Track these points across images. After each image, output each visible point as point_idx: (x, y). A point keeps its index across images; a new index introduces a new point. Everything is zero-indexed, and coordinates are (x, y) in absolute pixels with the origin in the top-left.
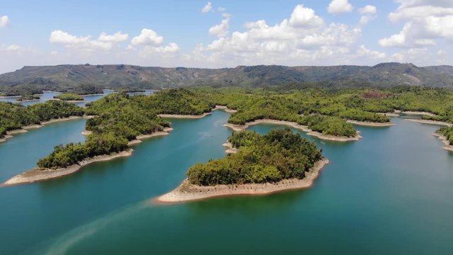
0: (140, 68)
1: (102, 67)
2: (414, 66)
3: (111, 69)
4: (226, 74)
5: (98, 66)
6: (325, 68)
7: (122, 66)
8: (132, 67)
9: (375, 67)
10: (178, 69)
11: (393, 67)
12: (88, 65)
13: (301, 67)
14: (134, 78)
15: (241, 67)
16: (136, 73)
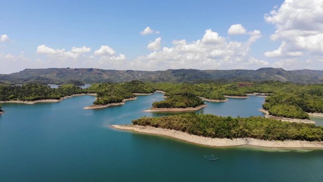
0: (103, 71)
1: (78, 70)
2: (283, 70)
3: (83, 71)
4: (159, 74)
5: (76, 69)
6: (225, 71)
7: (91, 69)
8: (98, 70)
9: (257, 70)
10: (128, 71)
11: (269, 70)
12: (68, 68)
13: (209, 70)
14: (100, 77)
15: (170, 70)
16: (100, 74)
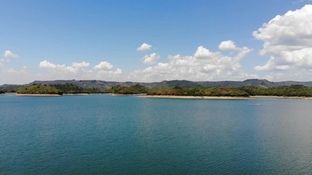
0: (105, 82)
1: (83, 81)
2: (267, 81)
3: (88, 83)
4: (156, 85)
5: (81, 81)
6: (215, 82)
7: (95, 81)
8: (101, 81)
9: (244, 82)
10: (127, 83)
11: (255, 81)
12: (74, 80)
13: (200, 82)
14: (102, 88)
15: (165, 81)
16: (103, 85)
